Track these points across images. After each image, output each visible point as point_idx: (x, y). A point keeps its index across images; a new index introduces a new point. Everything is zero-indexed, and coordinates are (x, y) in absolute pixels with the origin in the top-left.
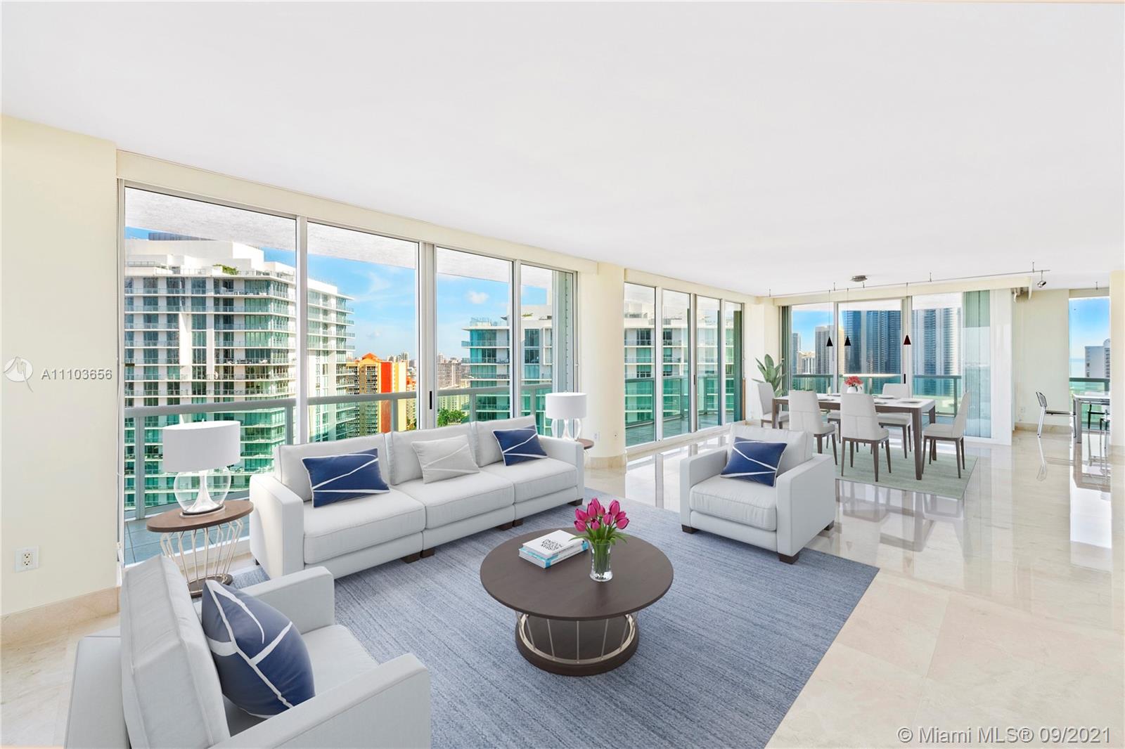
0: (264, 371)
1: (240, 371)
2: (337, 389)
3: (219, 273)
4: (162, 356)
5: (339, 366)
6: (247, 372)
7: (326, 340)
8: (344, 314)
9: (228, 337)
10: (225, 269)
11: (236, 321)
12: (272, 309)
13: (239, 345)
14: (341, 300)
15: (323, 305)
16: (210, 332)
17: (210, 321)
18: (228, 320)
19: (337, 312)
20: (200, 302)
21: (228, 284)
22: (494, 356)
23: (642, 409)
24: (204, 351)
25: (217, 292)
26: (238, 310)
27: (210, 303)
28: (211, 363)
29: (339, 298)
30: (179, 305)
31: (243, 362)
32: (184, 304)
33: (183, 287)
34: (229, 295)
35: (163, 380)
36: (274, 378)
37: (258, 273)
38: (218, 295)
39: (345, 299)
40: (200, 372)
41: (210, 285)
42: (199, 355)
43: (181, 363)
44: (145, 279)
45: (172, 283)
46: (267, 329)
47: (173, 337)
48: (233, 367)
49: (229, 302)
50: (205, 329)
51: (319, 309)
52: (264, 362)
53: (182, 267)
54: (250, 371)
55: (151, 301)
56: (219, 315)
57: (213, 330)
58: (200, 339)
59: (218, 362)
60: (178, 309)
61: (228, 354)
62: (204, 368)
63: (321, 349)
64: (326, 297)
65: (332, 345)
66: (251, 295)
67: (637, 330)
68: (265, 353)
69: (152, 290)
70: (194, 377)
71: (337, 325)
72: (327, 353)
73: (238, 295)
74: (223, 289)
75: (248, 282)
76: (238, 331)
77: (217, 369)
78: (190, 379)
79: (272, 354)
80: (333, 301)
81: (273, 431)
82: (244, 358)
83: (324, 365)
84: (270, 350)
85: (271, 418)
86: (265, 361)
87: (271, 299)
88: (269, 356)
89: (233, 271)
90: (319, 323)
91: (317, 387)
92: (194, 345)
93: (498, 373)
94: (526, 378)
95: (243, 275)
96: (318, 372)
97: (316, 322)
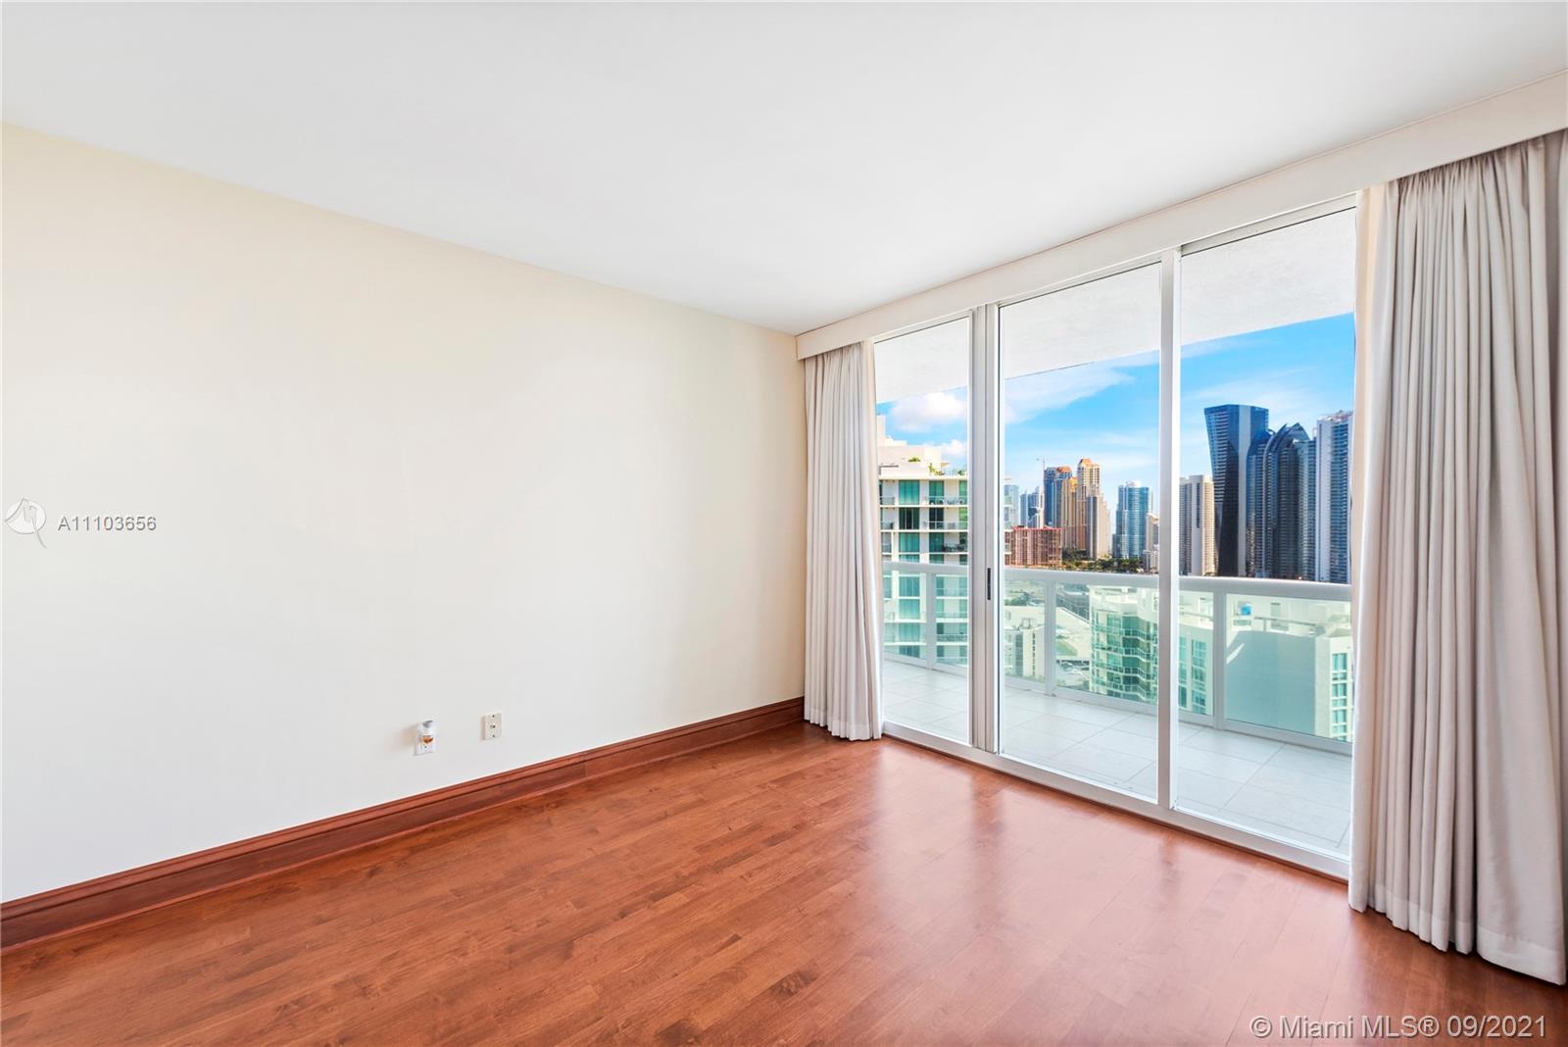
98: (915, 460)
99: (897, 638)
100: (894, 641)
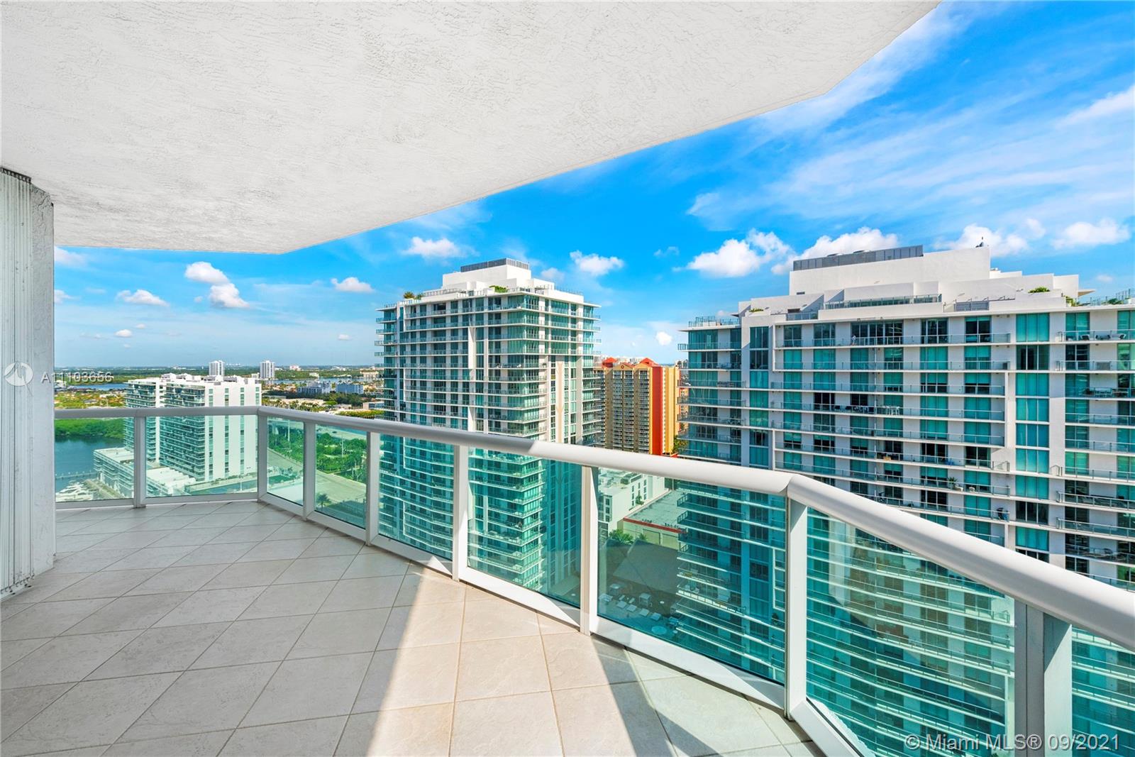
0: (520, 373)
1: (504, 375)
2: (584, 392)
3: (492, 293)
4: (460, 361)
5: (586, 371)
6: (509, 375)
7: (574, 346)
8: (591, 321)
9: (498, 345)
10: (497, 289)
11: (504, 332)
12: (525, 322)
13: (504, 353)
14: (588, 309)
15: (572, 314)
16: (486, 341)
17: (486, 332)
18: (498, 330)
19: (585, 321)
20: (480, 317)
21: (498, 300)
22: (716, 360)
23: (929, 438)
24: (483, 356)
25: (490, 309)
26: (504, 323)
27: (486, 318)
28: (486, 368)
29: (587, 306)
30: (468, 320)
31: (505, 366)
32: (471, 320)
33: (471, 306)
34: (498, 310)
35: (460, 381)
36: (526, 381)
37: (522, 289)
38: (491, 311)
39: (593, 307)
40: (480, 374)
41: (486, 303)
42: (480, 361)
43: (470, 368)
44: (452, 302)
45: (467, 303)
46: (522, 337)
47: (465, 345)
48: (499, 370)
49: (498, 316)
50: (483, 339)
51: (568, 318)
52: (519, 367)
53: (475, 290)
54: (511, 373)
55: (454, 319)
56: (492, 327)
57: (488, 341)
58: (480, 348)
59: (491, 366)
60: (468, 325)
61: (498, 359)
62: (483, 370)
63: (570, 354)
64: (574, 307)
65: (580, 351)
66: (511, 309)
67: (923, 321)
68: (519, 359)
69: (454, 310)
70: (477, 379)
71: (584, 332)
72: (575, 358)
73: (503, 310)
74: (494, 305)
75: (510, 297)
76: (504, 340)
77: (490, 372)
78: (475, 380)
79: (525, 360)
80: (580, 311)
81: (525, 428)
82: (507, 363)
83: (572, 369)
84: (522, 356)
85: (524, 416)
86: (520, 365)
87: (524, 311)
88: (523, 362)
89: (504, 290)
90: (568, 331)
91: (565, 389)
92: (477, 353)
93: (719, 381)
94: (751, 387)
95: (510, 292)
96: (566, 375)
97: (565, 330)
98: (1040, 290)
99: (1013, 491)
100: (1007, 494)
